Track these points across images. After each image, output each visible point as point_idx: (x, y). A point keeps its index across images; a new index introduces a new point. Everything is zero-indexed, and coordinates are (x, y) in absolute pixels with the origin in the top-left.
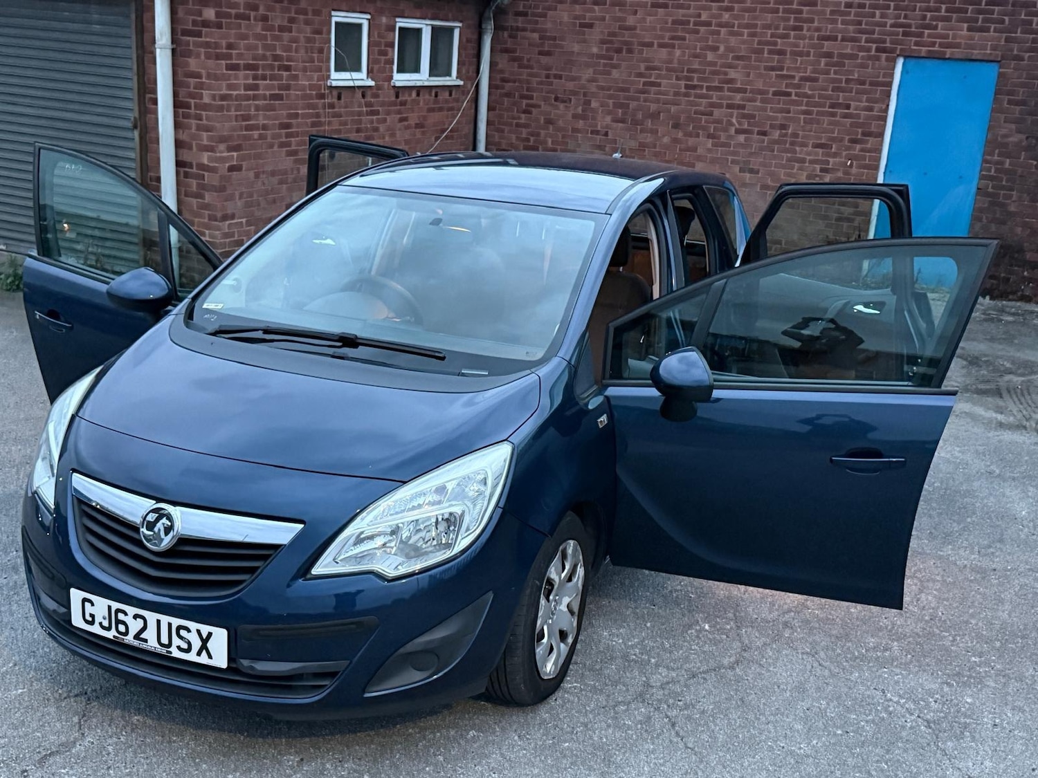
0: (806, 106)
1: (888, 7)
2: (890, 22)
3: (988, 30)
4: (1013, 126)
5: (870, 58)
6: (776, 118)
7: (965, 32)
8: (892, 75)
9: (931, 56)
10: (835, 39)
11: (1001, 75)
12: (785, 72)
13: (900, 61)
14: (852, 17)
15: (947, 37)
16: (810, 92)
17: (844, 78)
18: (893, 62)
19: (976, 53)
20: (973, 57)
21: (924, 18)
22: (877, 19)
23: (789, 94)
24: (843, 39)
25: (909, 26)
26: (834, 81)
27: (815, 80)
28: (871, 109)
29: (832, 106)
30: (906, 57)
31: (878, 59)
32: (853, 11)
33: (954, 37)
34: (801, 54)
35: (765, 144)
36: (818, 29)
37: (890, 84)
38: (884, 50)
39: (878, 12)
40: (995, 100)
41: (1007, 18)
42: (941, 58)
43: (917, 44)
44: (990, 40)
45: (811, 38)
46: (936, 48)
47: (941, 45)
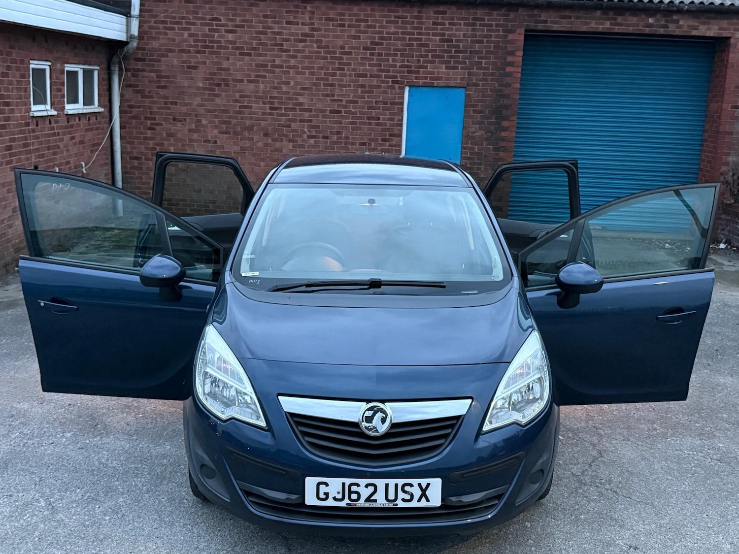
0: (352, 119)
1: (396, 55)
2: (398, 64)
3: (456, 68)
4: (477, 126)
5: (389, 87)
6: (332, 128)
7: (444, 70)
8: (403, 98)
9: (425, 86)
10: (366, 76)
11: (467, 96)
12: (336, 98)
13: (407, 89)
14: (375, 62)
15: (433, 73)
16: (353, 110)
17: (374, 100)
18: (403, 89)
19: (452, 83)
20: (451, 85)
21: (419, 61)
22: (391, 62)
23: (340, 112)
24: (371, 76)
25: (410, 67)
26: (368, 102)
27: (356, 102)
28: (392, 120)
29: (369, 118)
30: (410, 86)
31: (393, 88)
32: (375, 57)
33: (438, 73)
34: (345, 86)
35: (328, 144)
36: (354, 70)
37: (402, 104)
38: (397, 82)
39: (390, 59)
40: (466, 111)
41: (467, 61)
42: (432, 86)
43: (416, 78)
44: (459, 74)
45: (350, 75)
46: (428, 81)
47: (431, 78)
